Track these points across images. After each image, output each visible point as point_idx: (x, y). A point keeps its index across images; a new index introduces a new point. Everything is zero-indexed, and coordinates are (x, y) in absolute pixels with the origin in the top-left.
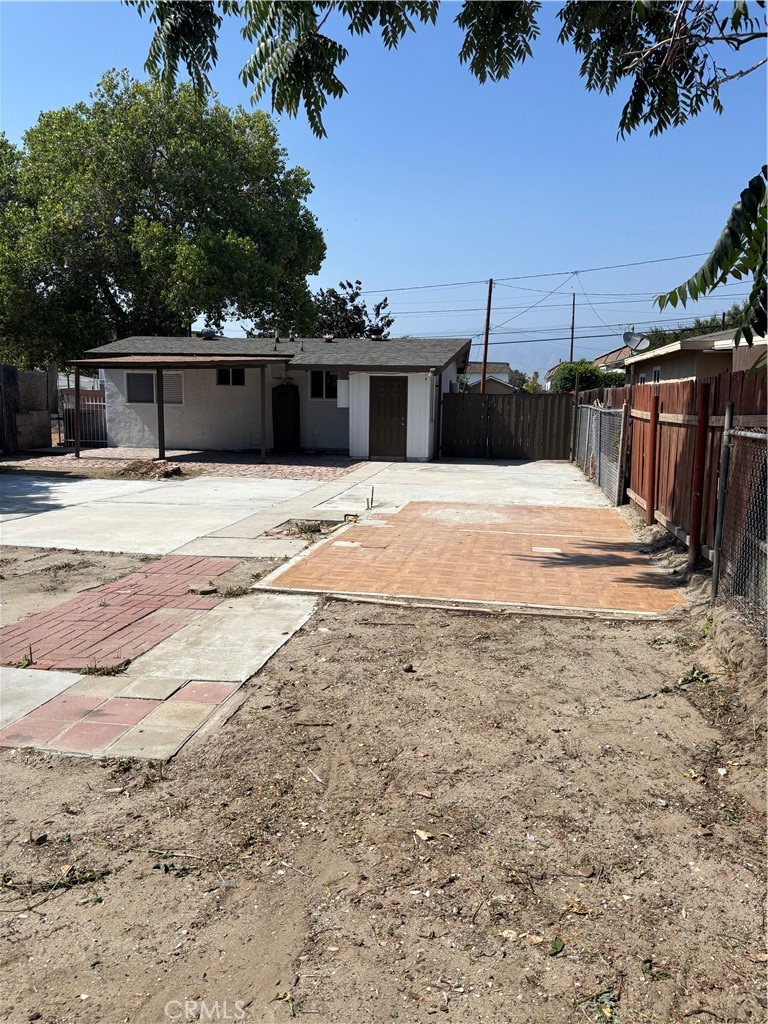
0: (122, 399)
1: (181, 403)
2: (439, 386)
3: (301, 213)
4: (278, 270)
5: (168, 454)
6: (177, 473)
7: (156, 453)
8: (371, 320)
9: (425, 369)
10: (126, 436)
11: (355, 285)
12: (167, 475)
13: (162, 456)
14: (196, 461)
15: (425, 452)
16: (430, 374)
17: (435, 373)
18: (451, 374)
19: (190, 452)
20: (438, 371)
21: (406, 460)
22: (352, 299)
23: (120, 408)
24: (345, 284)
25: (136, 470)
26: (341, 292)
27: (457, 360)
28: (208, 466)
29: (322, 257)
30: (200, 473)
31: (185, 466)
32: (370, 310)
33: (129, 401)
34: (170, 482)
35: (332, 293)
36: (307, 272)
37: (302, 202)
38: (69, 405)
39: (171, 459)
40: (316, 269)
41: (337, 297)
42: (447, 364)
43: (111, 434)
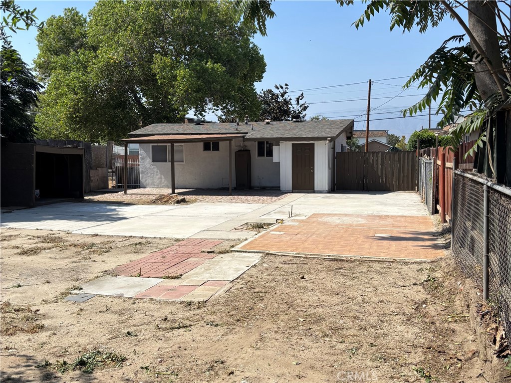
0: (149, 160)
1: (183, 162)
2: (334, 148)
3: (251, 46)
4: (237, 82)
5: (177, 191)
6: (183, 201)
7: (170, 191)
8: (294, 107)
9: (325, 139)
10: (151, 181)
11: (284, 87)
12: (178, 202)
13: (173, 192)
14: (193, 195)
15: (326, 187)
16: (327, 142)
17: (330, 141)
18: (342, 140)
19: (188, 190)
20: (333, 140)
21: (314, 192)
22: (283, 95)
23: (148, 166)
24: (279, 86)
25: (161, 200)
26: (276, 91)
27: (346, 132)
28: (200, 197)
29: (263, 71)
30: (195, 201)
31: (187, 197)
32: (293, 102)
33: (153, 161)
34: (180, 206)
35: (270, 91)
36: (255, 80)
37: (251, 39)
38: (119, 164)
39: (179, 194)
40: (260, 78)
41: (273, 95)
42: (338, 135)
43: (142, 181)
